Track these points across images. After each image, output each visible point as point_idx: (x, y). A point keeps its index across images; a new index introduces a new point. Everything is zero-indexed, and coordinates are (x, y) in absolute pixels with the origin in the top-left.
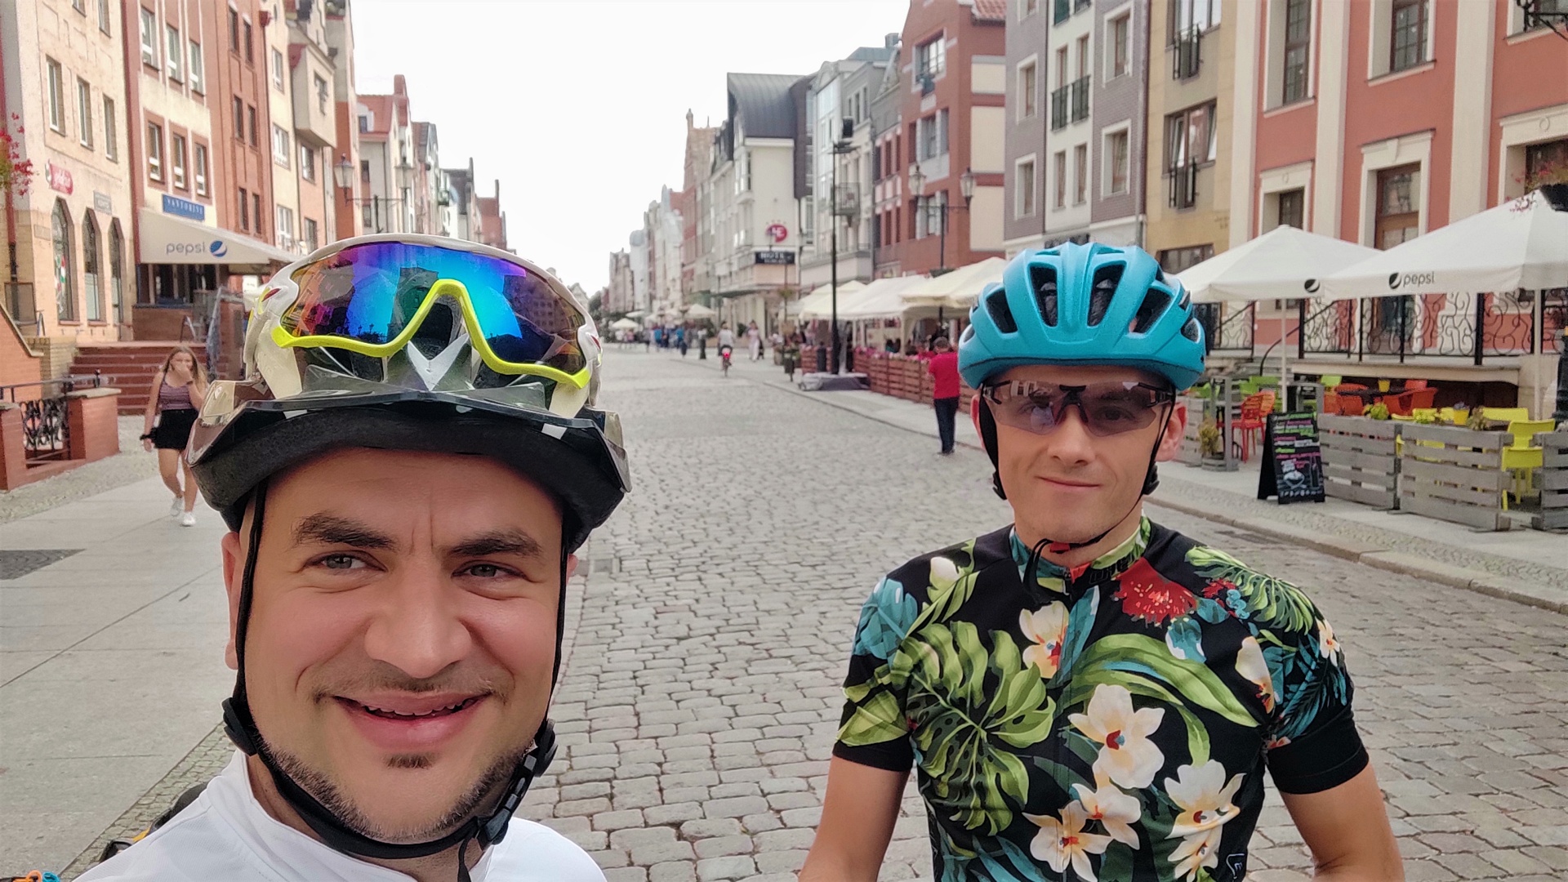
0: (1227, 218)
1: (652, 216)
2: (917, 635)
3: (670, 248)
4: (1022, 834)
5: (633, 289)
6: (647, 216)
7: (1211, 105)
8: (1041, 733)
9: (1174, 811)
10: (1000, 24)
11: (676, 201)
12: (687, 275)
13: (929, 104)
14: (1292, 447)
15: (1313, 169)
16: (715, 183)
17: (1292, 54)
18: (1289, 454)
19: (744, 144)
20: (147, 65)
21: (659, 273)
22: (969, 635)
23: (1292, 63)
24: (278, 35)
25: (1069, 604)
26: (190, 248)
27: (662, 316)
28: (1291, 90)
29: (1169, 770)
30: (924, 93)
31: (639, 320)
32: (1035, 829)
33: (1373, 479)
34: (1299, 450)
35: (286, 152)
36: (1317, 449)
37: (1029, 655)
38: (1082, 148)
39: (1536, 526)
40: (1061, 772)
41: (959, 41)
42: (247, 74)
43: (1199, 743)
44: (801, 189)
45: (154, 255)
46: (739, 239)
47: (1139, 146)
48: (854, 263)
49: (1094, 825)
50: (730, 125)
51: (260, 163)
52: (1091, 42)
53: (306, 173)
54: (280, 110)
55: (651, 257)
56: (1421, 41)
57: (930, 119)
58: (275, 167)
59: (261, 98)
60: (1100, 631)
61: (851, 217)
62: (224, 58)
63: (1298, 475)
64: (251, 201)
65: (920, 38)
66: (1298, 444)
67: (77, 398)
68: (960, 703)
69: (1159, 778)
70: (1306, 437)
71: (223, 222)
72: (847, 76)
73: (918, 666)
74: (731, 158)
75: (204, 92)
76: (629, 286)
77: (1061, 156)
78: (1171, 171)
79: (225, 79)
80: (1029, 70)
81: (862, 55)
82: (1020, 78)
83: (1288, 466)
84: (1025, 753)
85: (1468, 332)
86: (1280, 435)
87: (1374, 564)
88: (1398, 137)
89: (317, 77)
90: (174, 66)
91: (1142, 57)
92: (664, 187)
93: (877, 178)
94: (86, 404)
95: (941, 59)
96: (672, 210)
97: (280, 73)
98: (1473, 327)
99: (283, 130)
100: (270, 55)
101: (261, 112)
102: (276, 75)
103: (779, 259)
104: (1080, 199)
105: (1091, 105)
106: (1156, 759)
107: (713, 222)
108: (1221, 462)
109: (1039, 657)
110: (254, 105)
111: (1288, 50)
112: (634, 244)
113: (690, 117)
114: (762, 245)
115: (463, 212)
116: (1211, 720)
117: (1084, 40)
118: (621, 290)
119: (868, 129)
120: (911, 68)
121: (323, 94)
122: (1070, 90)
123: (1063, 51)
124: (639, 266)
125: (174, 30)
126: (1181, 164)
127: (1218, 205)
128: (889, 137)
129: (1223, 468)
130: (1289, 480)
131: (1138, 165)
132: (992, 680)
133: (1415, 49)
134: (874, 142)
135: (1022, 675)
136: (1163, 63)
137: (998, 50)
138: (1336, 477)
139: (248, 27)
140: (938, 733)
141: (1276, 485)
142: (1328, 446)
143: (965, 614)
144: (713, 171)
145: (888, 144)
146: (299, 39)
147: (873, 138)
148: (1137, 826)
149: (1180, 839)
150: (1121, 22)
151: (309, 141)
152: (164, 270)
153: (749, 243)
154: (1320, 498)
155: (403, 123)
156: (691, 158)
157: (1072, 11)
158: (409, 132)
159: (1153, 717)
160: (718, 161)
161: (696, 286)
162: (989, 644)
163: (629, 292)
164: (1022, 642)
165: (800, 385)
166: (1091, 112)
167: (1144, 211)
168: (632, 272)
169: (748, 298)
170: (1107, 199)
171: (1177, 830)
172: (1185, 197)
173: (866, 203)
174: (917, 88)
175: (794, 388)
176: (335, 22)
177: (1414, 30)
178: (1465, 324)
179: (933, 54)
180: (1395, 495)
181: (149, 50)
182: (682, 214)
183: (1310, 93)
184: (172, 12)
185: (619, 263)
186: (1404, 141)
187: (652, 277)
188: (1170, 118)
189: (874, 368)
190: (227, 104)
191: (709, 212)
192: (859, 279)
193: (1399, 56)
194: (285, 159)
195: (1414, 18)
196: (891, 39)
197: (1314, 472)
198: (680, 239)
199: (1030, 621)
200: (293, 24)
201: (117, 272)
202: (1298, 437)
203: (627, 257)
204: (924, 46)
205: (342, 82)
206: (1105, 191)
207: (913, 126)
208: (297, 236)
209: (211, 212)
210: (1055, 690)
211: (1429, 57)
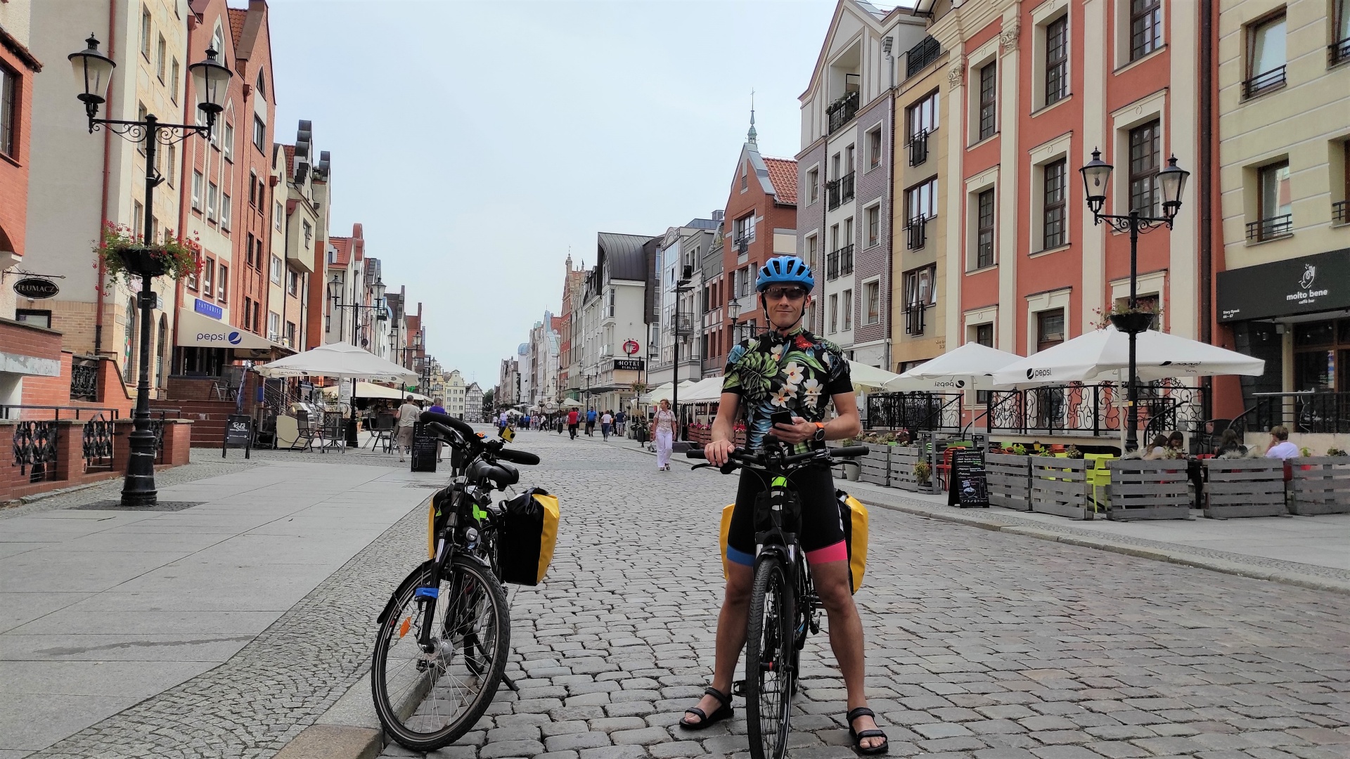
0: (944, 342)
1: (536, 333)
2: (745, 356)
3: (549, 356)
4: (769, 398)
5: (519, 388)
6: (533, 334)
7: (933, 267)
8: (774, 374)
9: (806, 390)
10: (794, 208)
11: (556, 323)
12: (562, 376)
13: (743, 260)
14: (968, 471)
15: (998, 310)
16: (586, 311)
17: (983, 236)
18: (966, 476)
19: (609, 283)
20: (194, 209)
21: (540, 375)
22: (758, 355)
23: (983, 242)
24: (282, 193)
25: (783, 344)
26: (214, 337)
27: (542, 406)
28: (983, 259)
29: (805, 380)
30: (740, 252)
31: (524, 409)
32: (772, 397)
33: (1017, 493)
34: (973, 474)
35: (278, 274)
36: (984, 474)
37: (773, 357)
38: (848, 292)
39: (1110, 519)
40: (779, 381)
41: (765, 218)
42: (258, 219)
43: (812, 375)
44: (650, 316)
45: (186, 340)
46: (602, 351)
47: (886, 292)
48: (688, 368)
49: (787, 394)
50: (599, 269)
51: (261, 281)
52: (854, 221)
53: (290, 289)
54: (278, 247)
55: (534, 363)
56: (1062, 232)
57: (744, 269)
58: (271, 283)
59: (267, 236)
60: (789, 351)
61: (687, 336)
62: (245, 207)
63: (972, 490)
64: (252, 307)
65: (737, 214)
66: (972, 470)
67: (171, 423)
68: (754, 369)
69: (802, 382)
70: (977, 466)
71: (233, 320)
72: (686, 238)
73: (745, 364)
74: (599, 292)
75: (230, 230)
76: (516, 385)
77: (835, 296)
78: (908, 309)
79: (244, 222)
80: (813, 239)
81: (697, 223)
82: (806, 244)
83: (966, 483)
84: (770, 379)
85: (1089, 414)
86: (961, 464)
87: (1008, 532)
88: (1049, 292)
89: (305, 223)
90: (211, 211)
91: (888, 234)
92: (547, 312)
93: (706, 310)
94: (176, 427)
95: (752, 230)
96: (553, 329)
97: (280, 219)
98: (1093, 411)
99: (278, 258)
100: (275, 206)
101: (265, 246)
102: (278, 219)
103: (632, 366)
104: (847, 328)
105: (854, 264)
106: (802, 377)
107: (584, 338)
108: (930, 488)
109: (775, 357)
110: (261, 240)
111: (980, 234)
112: (521, 354)
113: (569, 263)
114: (621, 356)
115: (395, 326)
116: (815, 370)
117: (849, 220)
118: (509, 389)
119: (700, 275)
120: (732, 234)
121: (308, 235)
122: (840, 253)
123: (836, 227)
124: (525, 370)
125: (213, 186)
126: (914, 305)
127: (938, 333)
128: (715, 281)
129: (931, 492)
130: (967, 492)
131: (886, 304)
132: (763, 363)
133: (1059, 236)
134: (704, 285)
135: (771, 361)
136: (901, 238)
137: (792, 225)
138: (997, 494)
139: (262, 186)
140: (749, 378)
141: (959, 495)
142: (991, 473)
143: (757, 350)
144: (585, 302)
145: (714, 286)
146: (295, 196)
147: (704, 282)
148: (797, 393)
149: (807, 396)
150: (874, 210)
151: (295, 268)
152: (191, 351)
153: (610, 354)
154: (986, 505)
155: (358, 259)
156: (568, 291)
157: (841, 202)
158: (361, 265)
159: (802, 369)
160: (589, 294)
161: (569, 384)
162: (763, 355)
163: (515, 390)
164: (771, 354)
165: (649, 448)
166: (854, 268)
167: (890, 336)
168: (519, 375)
169: (608, 394)
170: (865, 327)
171: (806, 394)
172: (916, 328)
173: (698, 327)
174: (735, 248)
175: (645, 450)
176: (318, 186)
177: (1058, 224)
178: (1087, 410)
179: (747, 226)
180: (1030, 502)
181: (197, 200)
182: (559, 333)
183: (995, 263)
184: (214, 175)
185: (509, 368)
186: (1053, 294)
187: (534, 378)
188: (906, 274)
189: (702, 437)
190: (244, 240)
191: (581, 331)
192: (690, 379)
193: (1050, 239)
194: (277, 279)
195: (1058, 217)
196: (716, 214)
197: (982, 488)
198: (557, 351)
199: (773, 350)
200: (292, 186)
201: (160, 353)
202: (973, 466)
203: (516, 364)
204: (741, 220)
205: (321, 227)
206: (864, 321)
207: (732, 274)
208: (281, 334)
209: (226, 313)
210: (778, 364)
211: (1067, 241)
